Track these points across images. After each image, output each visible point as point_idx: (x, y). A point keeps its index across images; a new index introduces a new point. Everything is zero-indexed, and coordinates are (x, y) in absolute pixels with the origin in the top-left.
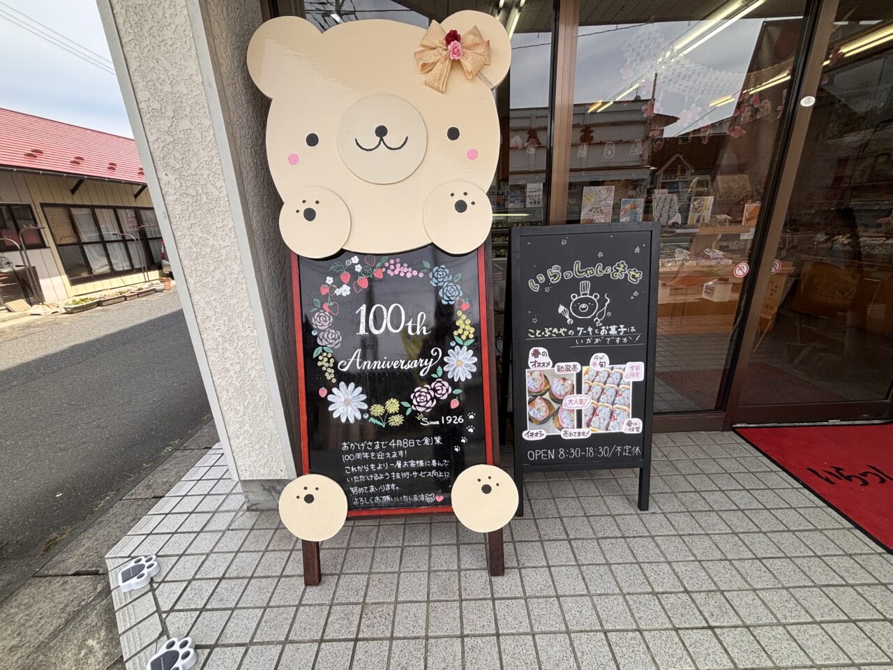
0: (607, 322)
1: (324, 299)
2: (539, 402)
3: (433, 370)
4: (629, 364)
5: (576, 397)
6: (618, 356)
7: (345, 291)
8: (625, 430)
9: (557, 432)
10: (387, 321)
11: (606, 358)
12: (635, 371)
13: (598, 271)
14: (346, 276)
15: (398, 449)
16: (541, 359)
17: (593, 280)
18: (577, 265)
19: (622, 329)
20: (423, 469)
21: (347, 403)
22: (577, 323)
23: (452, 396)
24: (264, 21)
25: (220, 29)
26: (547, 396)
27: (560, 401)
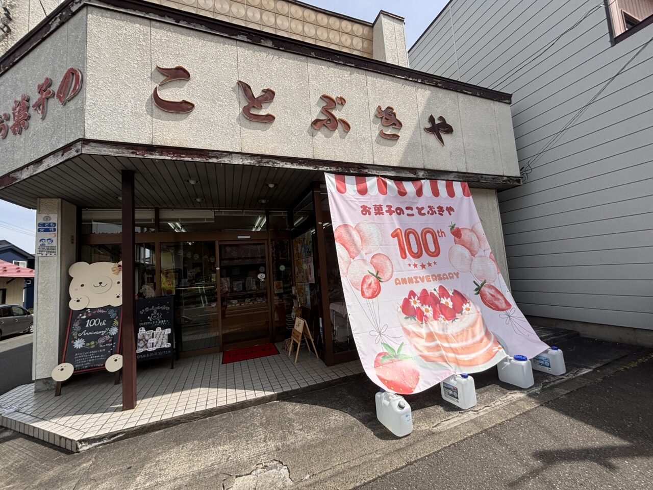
0: (161, 320)
1: (78, 319)
2: (141, 342)
3: (106, 333)
4: (166, 329)
5: (152, 339)
6: (164, 328)
7: (84, 317)
8: (166, 346)
9: (146, 349)
10: (95, 323)
11: (160, 328)
12: (168, 331)
13: (158, 308)
14: (85, 314)
15: (92, 354)
16: (142, 330)
17: (157, 310)
18: (153, 307)
19: (165, 321)
20: (99, 358)
21: (79, 344)
22: (153, 320)
23: (110, 339)
24: (76, 262)
25: (64, 263)
26: (144, 340)
27: (147, 341)
